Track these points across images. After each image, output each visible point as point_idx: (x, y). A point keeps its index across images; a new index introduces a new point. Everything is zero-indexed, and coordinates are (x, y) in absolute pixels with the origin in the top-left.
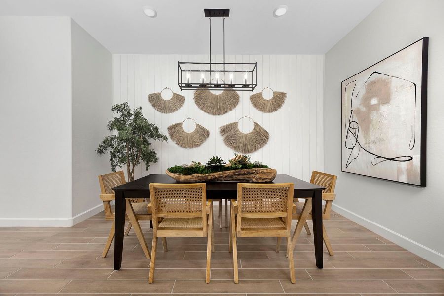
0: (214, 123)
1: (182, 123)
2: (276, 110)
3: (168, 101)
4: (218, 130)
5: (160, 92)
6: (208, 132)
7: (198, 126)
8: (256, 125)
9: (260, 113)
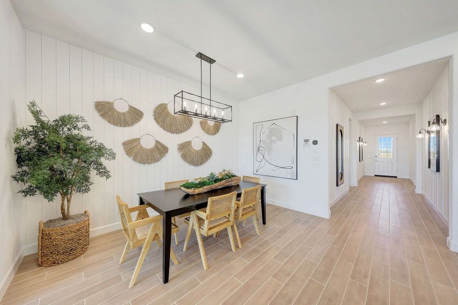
0: (172, 141)
1: (140, 139)
2: (216, 134)
3: (123, 114)
4: (176, 147)
5: (112, 101)
6: (167, 148)
7: (157, 142)
8: (204, 144)
9: (206, 135)
